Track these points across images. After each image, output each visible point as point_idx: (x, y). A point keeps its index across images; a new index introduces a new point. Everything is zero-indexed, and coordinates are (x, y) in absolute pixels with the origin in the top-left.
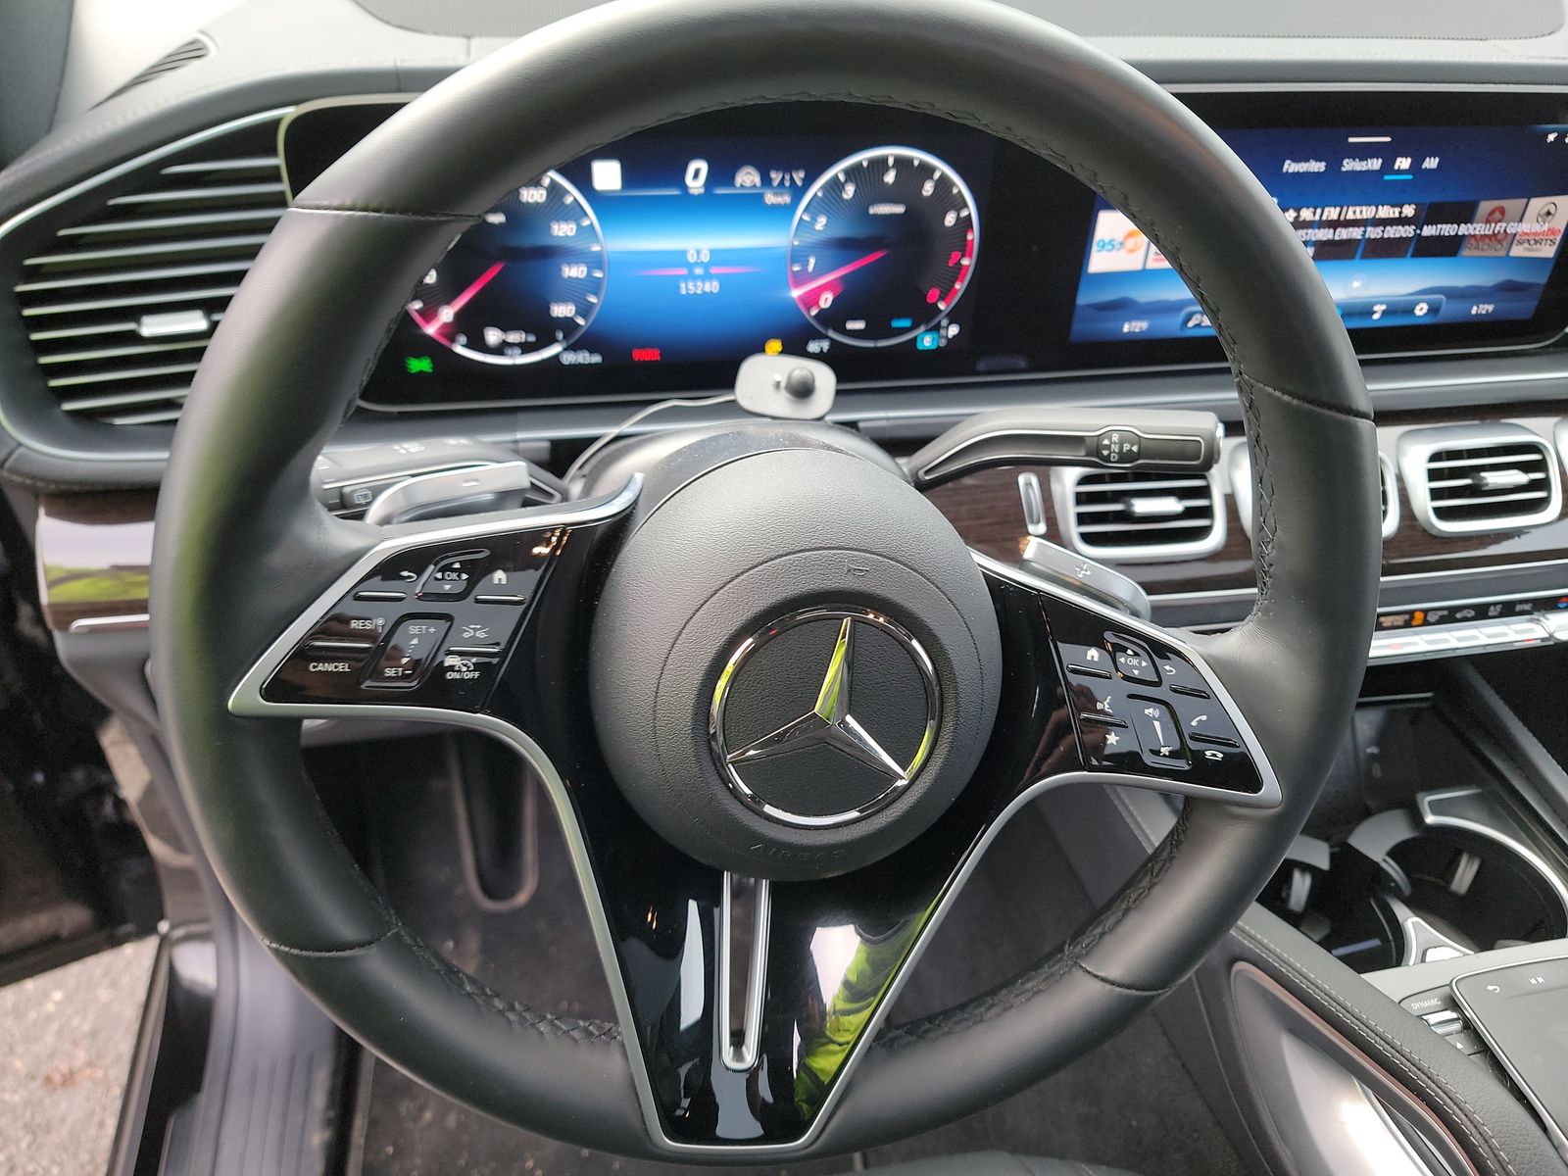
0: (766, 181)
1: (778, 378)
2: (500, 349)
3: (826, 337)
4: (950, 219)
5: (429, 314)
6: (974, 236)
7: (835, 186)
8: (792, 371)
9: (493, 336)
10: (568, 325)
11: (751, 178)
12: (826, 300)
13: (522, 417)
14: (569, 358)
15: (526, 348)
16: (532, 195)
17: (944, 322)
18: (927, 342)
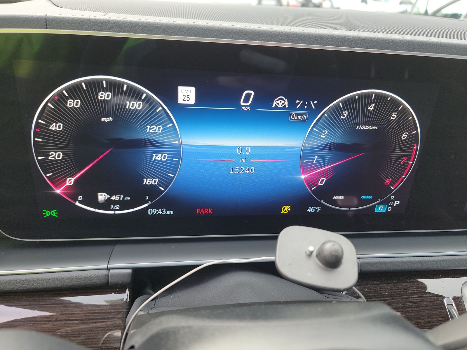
0: (292, 105)
1: (311, 249)
2: (106, 205)
3: (320, 204)
4: (405, 136)
5: (58, 181)
6: (418, 147)
7: (337, 110)
8: (324, 244)
9: (102, 197)
10: (153, 191)
11: (283, 102)
12: (322, 181)
13: (118, 248)
14: (152, 211)
15: (124, 205)
16: (133, 104)
17: (392, 198)
18: (381, 209)
